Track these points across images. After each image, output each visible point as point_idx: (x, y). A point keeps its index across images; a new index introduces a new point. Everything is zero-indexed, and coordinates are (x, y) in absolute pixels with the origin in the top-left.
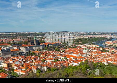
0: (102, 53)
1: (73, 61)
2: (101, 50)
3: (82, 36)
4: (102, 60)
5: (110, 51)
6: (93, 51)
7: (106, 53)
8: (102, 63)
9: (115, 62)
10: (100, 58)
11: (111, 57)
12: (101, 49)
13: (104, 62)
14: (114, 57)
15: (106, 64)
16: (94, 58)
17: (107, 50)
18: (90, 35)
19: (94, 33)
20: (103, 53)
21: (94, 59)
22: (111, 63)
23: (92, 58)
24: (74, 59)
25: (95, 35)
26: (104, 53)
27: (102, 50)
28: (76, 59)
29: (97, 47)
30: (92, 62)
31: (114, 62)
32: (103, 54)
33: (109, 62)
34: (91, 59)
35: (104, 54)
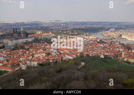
0: (99, 45)
1: (67, 54)
3: (78, 26)
4: (99, 53)
5: (108, 42)
6: (89, 43)
7: (103, 45)
8: (98, 55)
9: (112, 54)
10: (97, 51)
11: (108, 49)
12: (98, 40)
13: (100, 55)
14: (111, 49)
15: (102, 57)
16: (90, 50)
17: (105, 41)
18: (87, 24)
20: (100, 44)
21: (90, 52)
22: (108, 55)
23: (88, 50)
24: (68, 52)
25: (93, 24)
26: (101, 45)
27: (99, 41)
28: (70, 52)
29: (94, 39)
30: (88, 55)
31: (111, 54)
32: (100, 46)
33: (105, 54)
34: (87, 52)
35: (101, 46)
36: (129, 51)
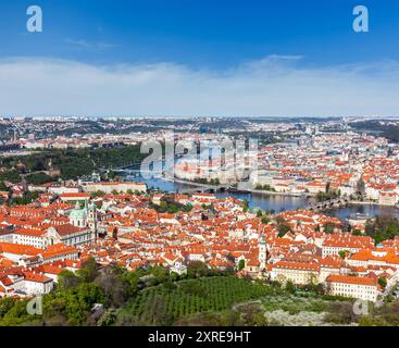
0: (162, 220)
1: (19, 273)
2: (157, 208)
3: (63, 138)
4: (162, 255)
5: (198, 206)
6: (118, 215)
7: (179, 218)
8: (161, 265)
9: (219, 256)
10: (153, 246)
11: (199, 233)
12: (156, 200)
13: (170, 262)
14: (214, 233)
15: (178, 268)
16: (124, 246)
17: (184, 202)
18: (104, 131)
19: (120, 123)
20: (164, 217)
21: (125, 253)
22: (203, 260)
23: (117, 246)
24: (22, 263)
25: (126, 131)
26: (169, 221)
27: (158, 203)
28: (31, 260)
29: (138, 194)
30: (117, 269)
31: (214, 255)
32: (166, 224)
33: (192, 257)
34: (111, 252)
35: (171, 225)
36: (286, 236)
